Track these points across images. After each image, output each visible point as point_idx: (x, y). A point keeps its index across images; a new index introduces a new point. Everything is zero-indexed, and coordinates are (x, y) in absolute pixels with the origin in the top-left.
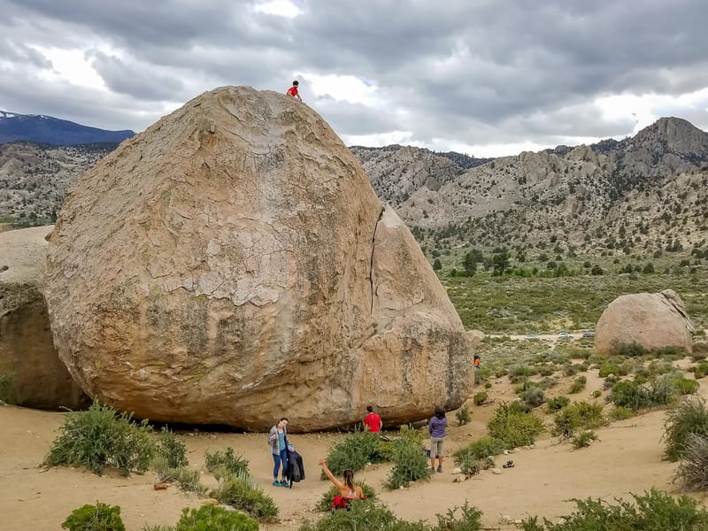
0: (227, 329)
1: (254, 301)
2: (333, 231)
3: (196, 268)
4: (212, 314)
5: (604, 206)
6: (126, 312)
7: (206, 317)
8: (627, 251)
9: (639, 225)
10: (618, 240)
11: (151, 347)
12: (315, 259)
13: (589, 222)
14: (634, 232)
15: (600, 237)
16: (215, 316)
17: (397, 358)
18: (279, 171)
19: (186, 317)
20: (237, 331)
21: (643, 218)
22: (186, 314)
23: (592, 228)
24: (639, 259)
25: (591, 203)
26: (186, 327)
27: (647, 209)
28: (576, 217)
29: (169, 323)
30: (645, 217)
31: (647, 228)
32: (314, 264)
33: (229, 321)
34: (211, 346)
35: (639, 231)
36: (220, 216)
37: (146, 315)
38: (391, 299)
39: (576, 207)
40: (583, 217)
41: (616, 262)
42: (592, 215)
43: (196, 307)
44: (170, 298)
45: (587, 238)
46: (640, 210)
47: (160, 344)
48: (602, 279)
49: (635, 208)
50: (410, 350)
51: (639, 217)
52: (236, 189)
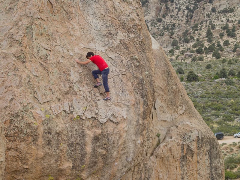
0: (98, 144)
1: (112, 119)
2: (146, 55)
3: (67, 93)
4: (87, 132)
5: (188, 8)
6: (27, 135)
7: (83, 135)
8: (217, 56)
9: (226, 28)
10: (206, 44)
11: (45, 164)
12: (142, 80)
13: (174, 25)
14: (222, 35)
15: (187, 41)
16: (90, 134)
17: (178, 163)
18: (97, 5)
19: (70, 136)
20: (105, 144)
21: (228, 20)
22: (70, 134)
23: (178, 33)
24: (230, 63)
25: (174, 6)
26: (71, 145)
27: (232, 11)
28: (160, 21)
29: (59, 142)
30: (230, 19)
31: (234, 30)
32: (142, 84)
33: (99, 137)
34: (88, 159)
35: (226, 34)
36: (69, 47)
37: (43, 137)
38: (164, 112)
39: (159, 10)
40: (167, 20)
41: (208, 67)
42: (176, 18)
43: (76, 127)
44: (57, 120)
45: (174, 44)
46: (225, 11)
47: (53, 161)
48: (199, 86)
49: (219, 10)
50: (186, 155)
51: (224, 19)
52: (72, 23)
